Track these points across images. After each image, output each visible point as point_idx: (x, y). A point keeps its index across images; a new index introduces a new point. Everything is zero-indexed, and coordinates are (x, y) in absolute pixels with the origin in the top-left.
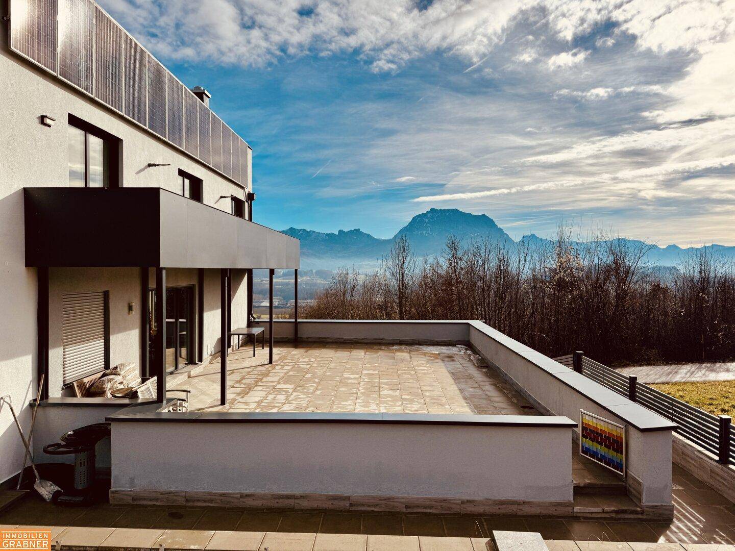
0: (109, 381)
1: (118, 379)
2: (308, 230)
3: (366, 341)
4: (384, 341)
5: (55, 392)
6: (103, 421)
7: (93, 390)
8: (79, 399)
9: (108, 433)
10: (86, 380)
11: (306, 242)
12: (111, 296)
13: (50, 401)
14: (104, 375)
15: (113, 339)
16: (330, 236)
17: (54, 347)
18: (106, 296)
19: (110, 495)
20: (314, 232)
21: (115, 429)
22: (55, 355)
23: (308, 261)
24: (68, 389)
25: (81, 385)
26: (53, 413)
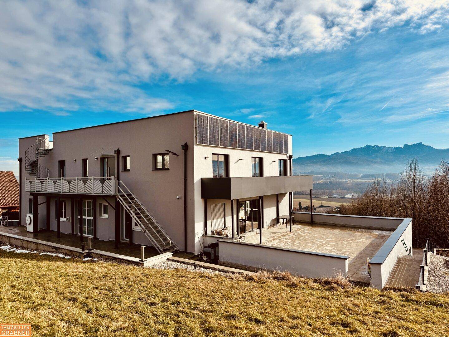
0: (224, 231)
1: (227, 231)
2: (380, 146)
3: (347, 226)
4: (356, 226)
5: (209, 233)
6: (217, 242)
7: (219, 233)
8: (215, 236)
9: (218, 246)
10: (218, 230)
11: (379, 154)
12: (226, 205)
13: (208, 235)
14: (223, 229)
15: (226, 218)
16: (398, 149)
17: (209, 220)
18: (224, 204)
19: (219, 261)
20: (384, 147)
21: (220, 244)
22: (209, 222)
23: (381, 167)
24: (213, 232)
25: (216, 232)
26: (208, 239)
